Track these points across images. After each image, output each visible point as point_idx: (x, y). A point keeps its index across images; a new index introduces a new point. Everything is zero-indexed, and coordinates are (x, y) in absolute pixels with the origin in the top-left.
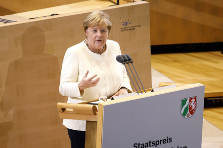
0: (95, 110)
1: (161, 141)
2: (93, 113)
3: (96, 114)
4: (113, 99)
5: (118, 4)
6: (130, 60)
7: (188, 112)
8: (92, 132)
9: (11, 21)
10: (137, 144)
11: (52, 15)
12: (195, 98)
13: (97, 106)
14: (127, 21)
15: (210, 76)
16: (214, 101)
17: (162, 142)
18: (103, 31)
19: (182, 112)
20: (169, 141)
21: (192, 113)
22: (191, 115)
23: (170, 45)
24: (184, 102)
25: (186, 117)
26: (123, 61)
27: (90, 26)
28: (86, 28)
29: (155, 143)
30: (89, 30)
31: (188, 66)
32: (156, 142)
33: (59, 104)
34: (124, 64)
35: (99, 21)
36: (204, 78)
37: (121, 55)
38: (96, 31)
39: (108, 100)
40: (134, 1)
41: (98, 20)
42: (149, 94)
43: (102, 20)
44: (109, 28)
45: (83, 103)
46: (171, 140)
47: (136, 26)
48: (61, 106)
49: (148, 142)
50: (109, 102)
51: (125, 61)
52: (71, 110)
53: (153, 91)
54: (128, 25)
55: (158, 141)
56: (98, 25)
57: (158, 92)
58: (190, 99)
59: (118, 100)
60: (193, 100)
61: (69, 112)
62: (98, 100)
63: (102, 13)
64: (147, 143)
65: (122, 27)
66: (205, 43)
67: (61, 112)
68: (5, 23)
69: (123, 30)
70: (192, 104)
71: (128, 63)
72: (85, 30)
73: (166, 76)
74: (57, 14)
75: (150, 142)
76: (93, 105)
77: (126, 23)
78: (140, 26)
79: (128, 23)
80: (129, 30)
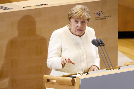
0: (73, 82)
2: (71, 84)
3: (74, 85)
4: (88, 74)
6: (102, 43)
9: (9, 9)
11: (41, 5)
13: (75, 79)
14: (100, 12)
26: (97, 44)
28: (70, 18)
33: (45, 76)
34: (98, 46)
37: (95, 39)
38: (77, 22)
39: (84, 74)
42: (116, 71)
43: (83, 14)
44: (88, 20)
45: (64, 76)
47: (107, 17)
48: (47, 77)
50: (85, 76)
51: (99, 44)
52: (55, 81)
53: (119, 69)
54: (101, 16)
57: (124, 70)
59: (92, 75)
61: (53, 83)
62: (76, 74)
65: (96, 16)
67: (46, 83)
68: (4, 10)
69: (96, 19)
71: (101, 46)
74: (45, 5)
76: (72, 78)
77: (100, 14)
78: (110, 16)
79: (101, 13)
80: (102, 19)
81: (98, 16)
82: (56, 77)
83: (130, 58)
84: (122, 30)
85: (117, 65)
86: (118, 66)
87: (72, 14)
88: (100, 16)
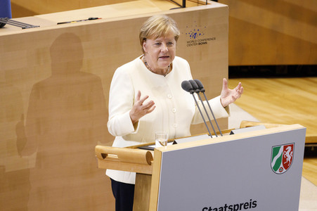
0: (149, 158)
1: (241, 205)
2: (146, 162)
3: (150, 164)
4: (175, 143)
5: (184, 6)
6: (200, 88)
7: (282, 166)
8: (144, 189)
9: (32, 26)
10: (207, 208)
11: (89, 19)
12: (292, 146)
13: (152, 152)
14: (196, 31)
15: (308, 112)
16: (313, 149)
17: (243, 206)
18: (169, 44)
19: (273, 165)
20: (252, 205)
21: (286, 166)
22: (284, 170)
23: (252, 67)
24: (276, 151)
25: (278, 172)
26: (191, 89)
27: (150, 37)
29: (233, 207)
30: (149, 43)
31: (277, 98)
32: (235, 206)
33: (98, 147)
34: (192, 93)
35: (164, 30)
36: (299, 115)
38: (159, 44)
39: (168, 144)
40: (207, 4)
41: (163, 28)
42: (226, 138)
43: (168, 28)
45: (132, 147)
46: (256, 205)
47: (209, 39)
48: (101, 150)
49: (223, 206)
50: (170, 147)
51: (194, 89)
52: (116, 156)
53: (232, 133)
54: (198, 38)
55: (238, 205)
56: (163, 35)
57: (240, 135)
58: (285, 147)
59: (182, 145)
60: (289, 148)
61: (112, 160)
62: (154, 144)
63: (166, 17)
64: (222, 208)
65: (189, 39)
66: (300, 66)
67: (100, 159)
68: (23, 28)
69: (190, 44)
70: (287, 153)
71: (198, 92)
72: (142, 43)
73: (246, 111)
74: (97, 18)
75: (226, 206)
76: (147, 151)
77: (195, 34)
78: (215, 39)
79: (198, 34)
80: (199, 44)
81: (193, 39)
82: (117, 149)
83: (250, 113)
84: (235, 63)
85: (227, 127)
86: (230, 128)
87: (146, 31)
88: (196, 39)
